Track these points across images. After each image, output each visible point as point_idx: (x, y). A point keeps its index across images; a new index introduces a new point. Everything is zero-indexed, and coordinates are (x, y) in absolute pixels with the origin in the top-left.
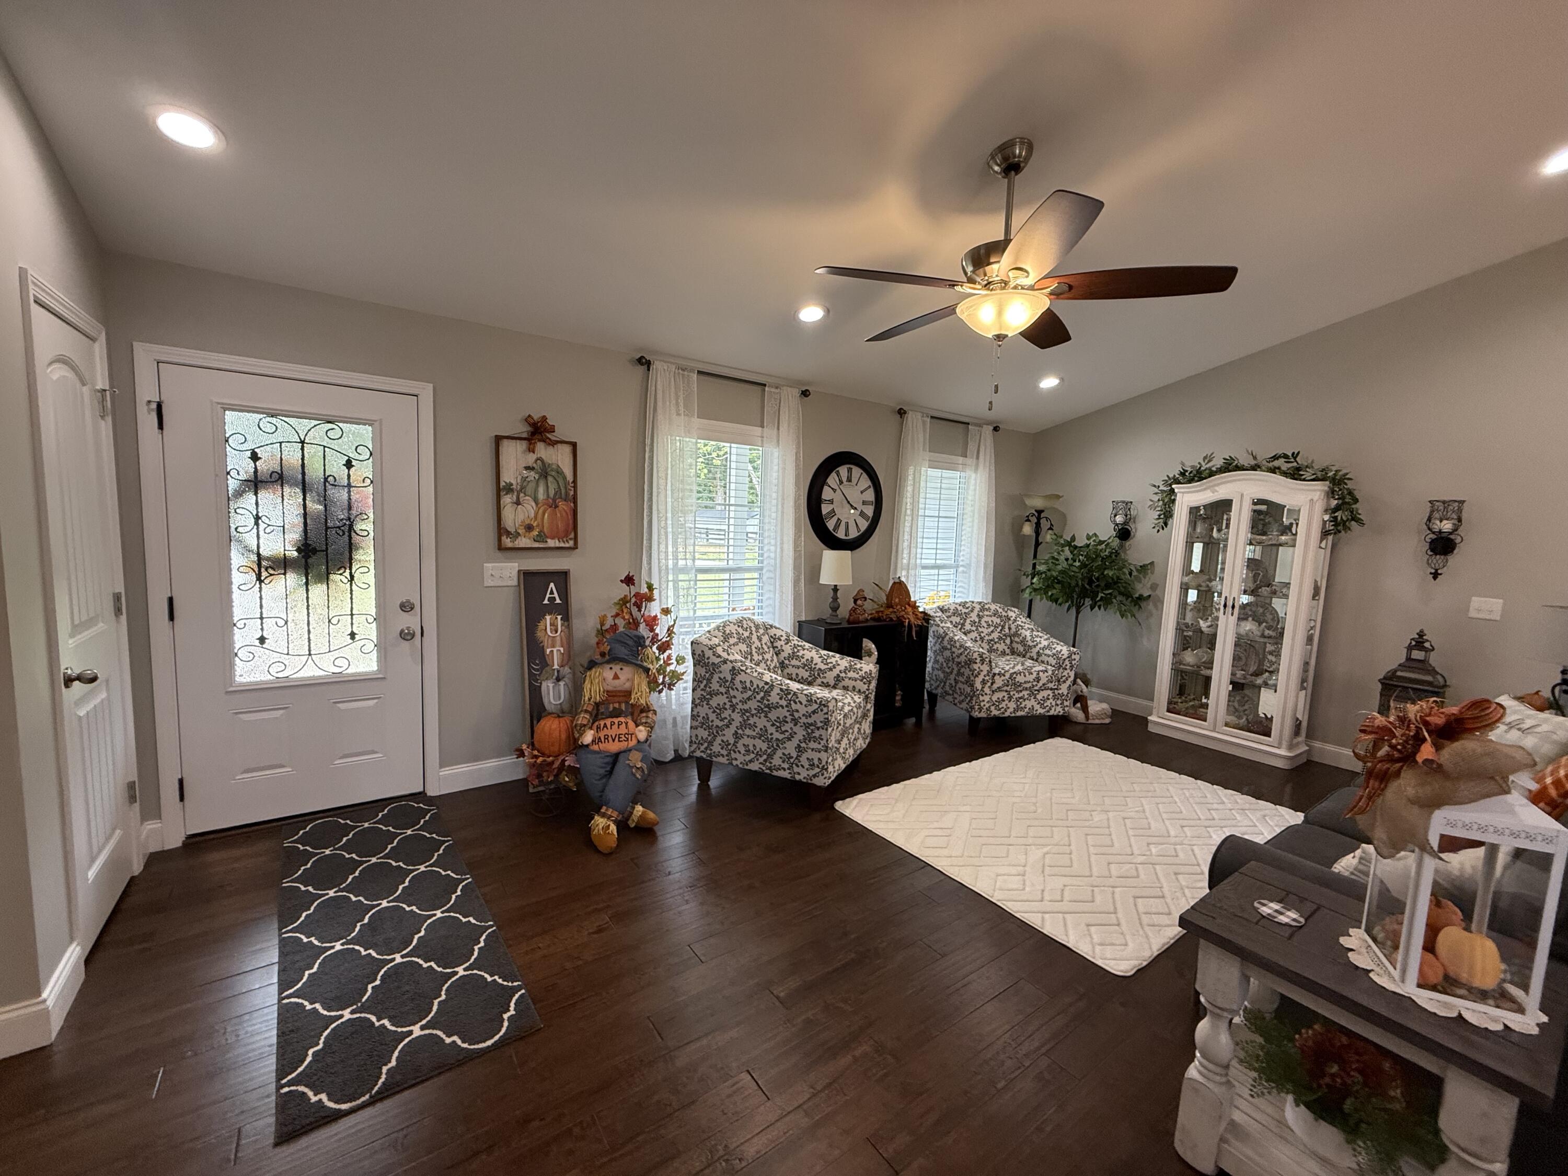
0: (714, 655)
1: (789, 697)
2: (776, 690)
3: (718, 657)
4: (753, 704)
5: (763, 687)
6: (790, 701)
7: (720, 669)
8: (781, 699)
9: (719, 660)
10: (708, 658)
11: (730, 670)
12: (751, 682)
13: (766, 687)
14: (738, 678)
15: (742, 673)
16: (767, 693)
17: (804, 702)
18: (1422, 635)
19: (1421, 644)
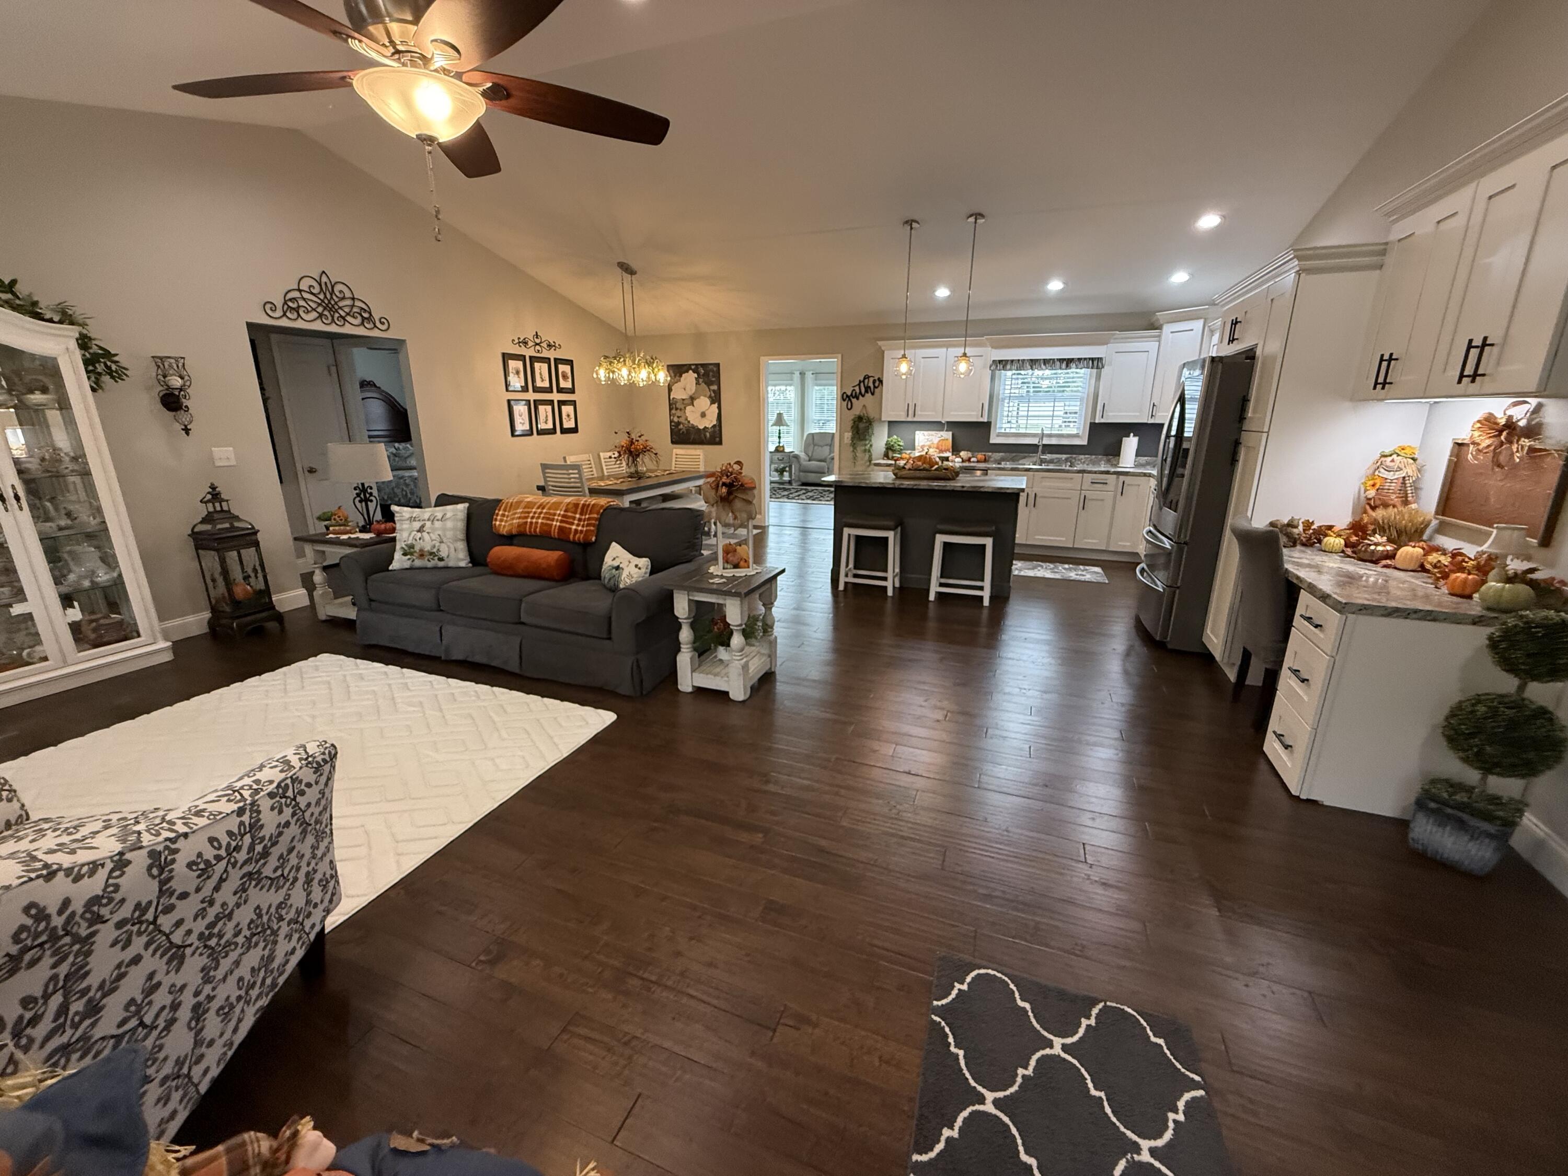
0: (78, 878)
1: (290, 793)
2: (265, 804)
3: (92, 873)
4: (226, 895)
5: (242, 823)
6: (294, 799)
7: (118, 897)
8: (280, 812)
9: (102, 874)
10: (66, 903)
11: (150, 868)
12: (212, 840)
13: (246, 818)
14: (180, 866)
15: (181, 843)
16: (256, 826)
17: (311, 779)
18: (213, 487)
19: (215, 495)
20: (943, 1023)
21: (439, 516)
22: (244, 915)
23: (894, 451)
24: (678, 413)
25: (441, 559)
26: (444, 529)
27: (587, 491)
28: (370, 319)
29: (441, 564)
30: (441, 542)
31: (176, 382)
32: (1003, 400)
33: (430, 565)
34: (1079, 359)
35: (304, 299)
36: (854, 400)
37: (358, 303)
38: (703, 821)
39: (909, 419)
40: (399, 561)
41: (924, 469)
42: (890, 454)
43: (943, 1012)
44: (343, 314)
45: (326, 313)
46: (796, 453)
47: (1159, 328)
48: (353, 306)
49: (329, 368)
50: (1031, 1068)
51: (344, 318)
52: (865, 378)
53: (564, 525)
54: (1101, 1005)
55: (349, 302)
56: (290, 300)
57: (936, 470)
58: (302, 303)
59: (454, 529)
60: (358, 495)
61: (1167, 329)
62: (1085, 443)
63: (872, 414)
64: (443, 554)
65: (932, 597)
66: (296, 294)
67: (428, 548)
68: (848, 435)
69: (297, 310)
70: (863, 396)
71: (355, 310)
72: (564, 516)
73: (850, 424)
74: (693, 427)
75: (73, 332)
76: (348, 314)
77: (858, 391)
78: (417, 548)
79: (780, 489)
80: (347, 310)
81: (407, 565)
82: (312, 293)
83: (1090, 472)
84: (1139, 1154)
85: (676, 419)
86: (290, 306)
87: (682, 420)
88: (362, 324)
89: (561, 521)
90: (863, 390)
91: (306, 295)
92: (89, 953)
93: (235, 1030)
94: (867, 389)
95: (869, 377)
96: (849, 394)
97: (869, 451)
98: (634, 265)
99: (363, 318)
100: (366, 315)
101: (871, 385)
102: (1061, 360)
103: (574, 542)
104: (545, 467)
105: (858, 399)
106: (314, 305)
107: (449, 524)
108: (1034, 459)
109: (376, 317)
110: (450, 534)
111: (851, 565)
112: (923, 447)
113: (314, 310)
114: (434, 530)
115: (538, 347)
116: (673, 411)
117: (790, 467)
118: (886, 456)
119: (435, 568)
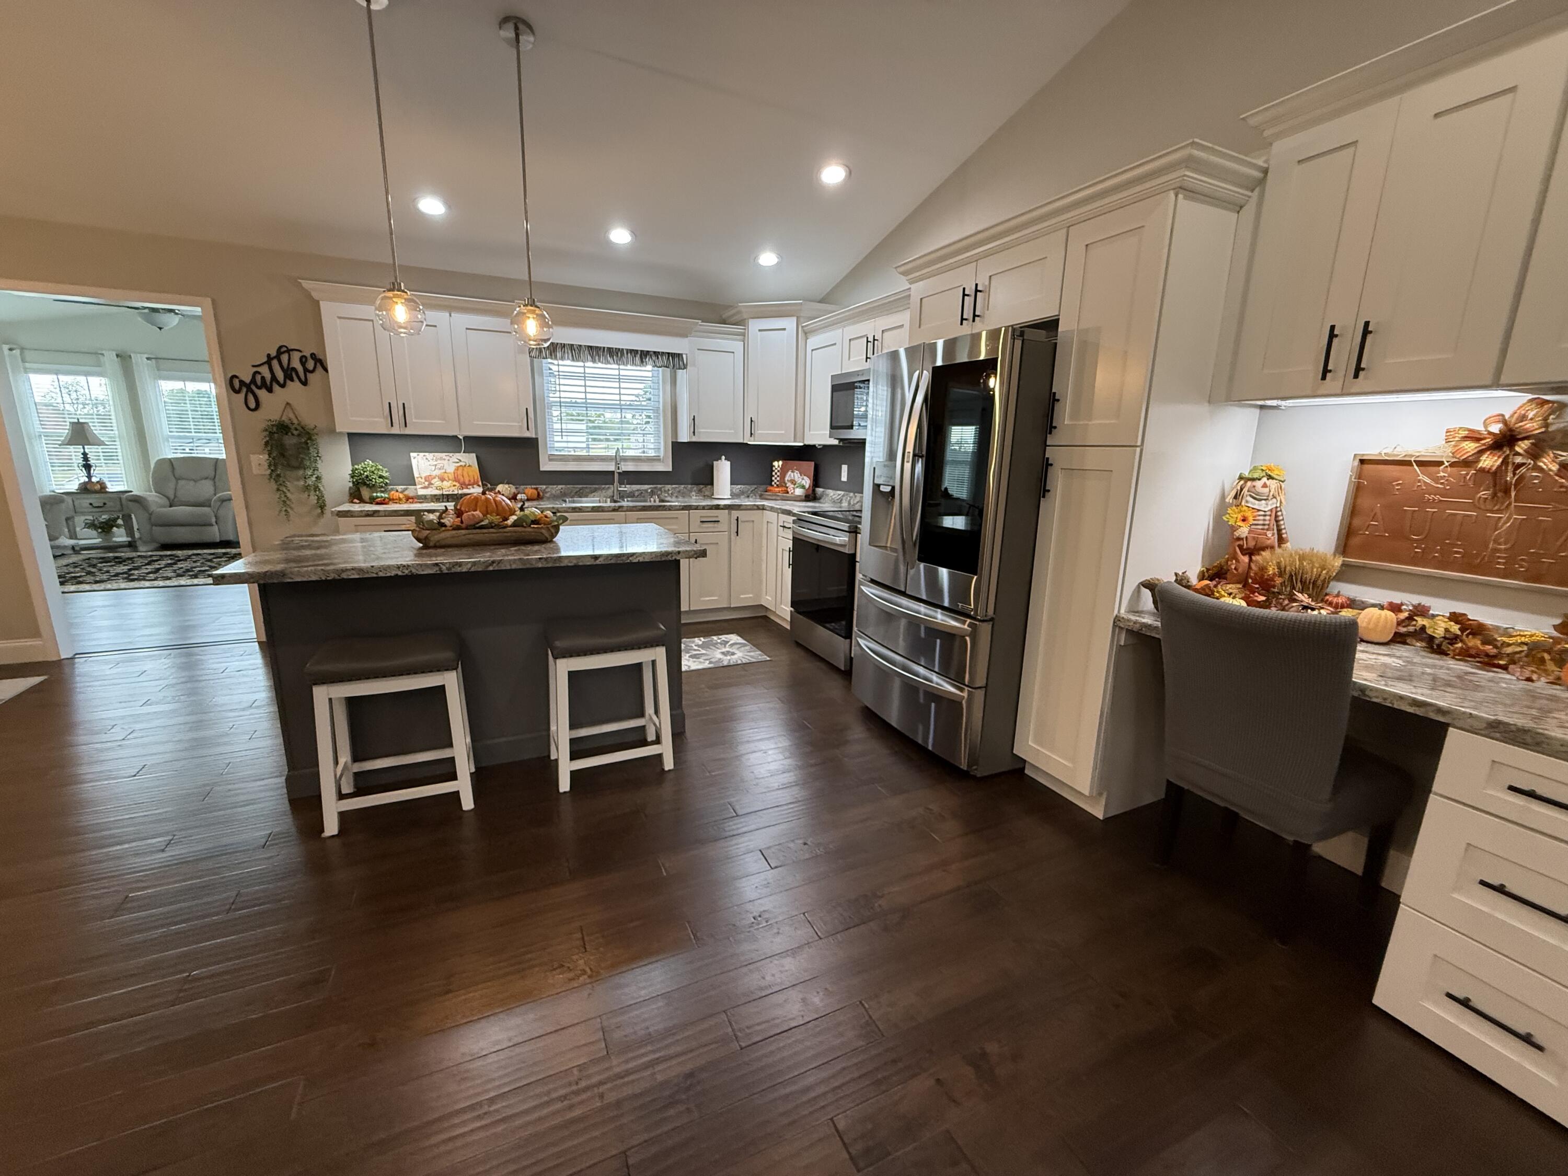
23: (372, 487)
32: (551, 406)
34: (656, 354)
36: (262, 394)
39: (395, 430)
41: (491, 526)
42: (365, 493)
46: (135, 493)
47: (741, 322)
52: (279, 352)
57: (515, 525)
61: (754, 325)
62: (669, 468)
63: (309, 420)
65: (564, 785)
68: (259, 461)
70: (283, 386)
73: (261, 439)
77: (268, 376)
79: (105, 560)
83: (697, 508)
90: (280, 376)
94: (290, 374)
95: (289, 351)
96: (247, 380)
97: (316, 488)
101: (296, 364)
102: (634, 352)
105: (270, 390)
108: (610, 492)
111: (345, 757)
112: (429, 479)
117: (127, 519)
118: (355, 495)
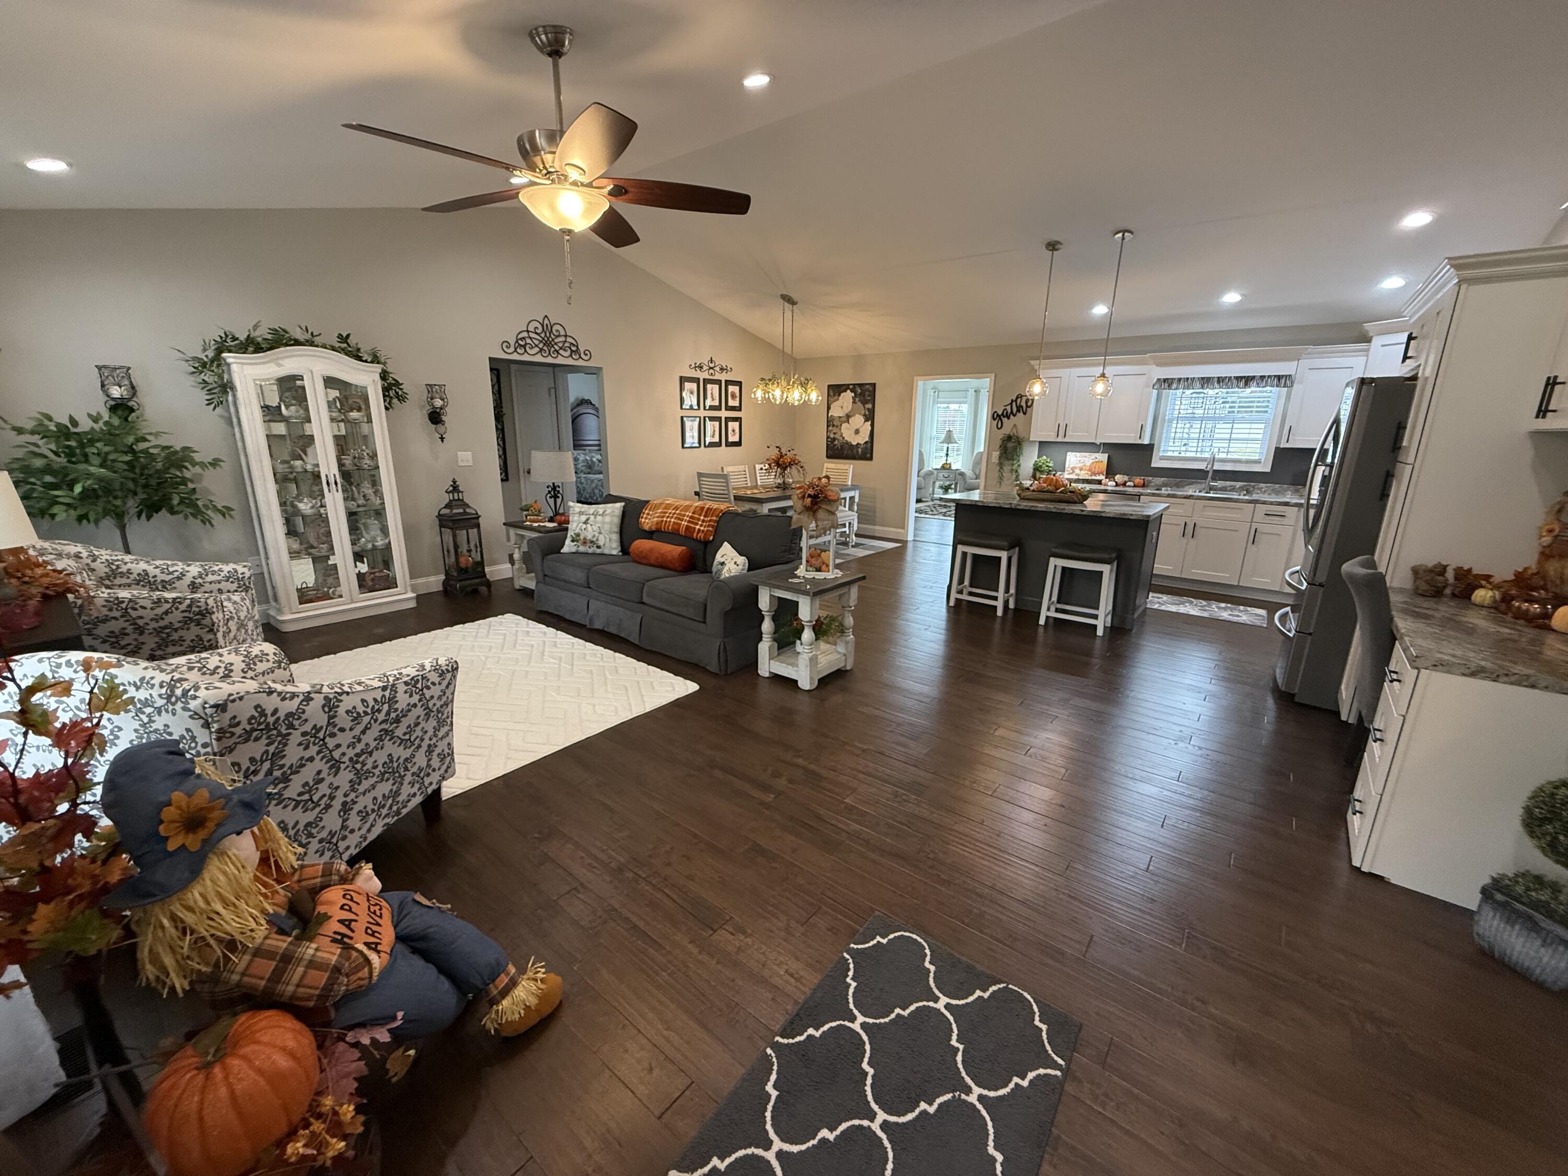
0: (284, 699)
1: (419, 686)
2: (401, 688)
3: (292, 698)
4: (370, 738)
5: (384, 696)
6: (422, 690)
7: (304, 717)
8: (411, 696)
9: (297, 701)
10: (276, 711)
11: (323, 706)
12: (363, 701)
13: (387, 693)
14: (341, 711)
15: (344, 697)
16: (392, 700)
17: (437, 680)
18: (454, 482)
19: (455, 488)
20: (851, 961)
21: (601, 511)
22: (381, 757)
23: (1042, 472)
24: (835, 430)
25: (599, 547)
26: (603, 523)
27: (732, 498)
28: (577, 351)
29: (599, 551)
30: (600, 533)
31: (438, 403)
32: (1171, 421)
33: (590, 551)
34: (1262, 377)
35: (531, 338)
36: (1005, 420)
37: (569, 340)
38: (731, 777)
39: (1059, 440)
40: (569, 547)
41: (1048, 491)
42: (1038, 475)
43: (855, 954)
44: (557, 348)
45: (545, 348)
46: (963, 470)
47: (1368, 340)
48: (565, 341)
49: (549, 389)
50: (908, 1011)
51: (557, 352)
52: (1017, 398)
53: (690, 525)
54: (1002, 986)
55: (562, 339)
56: (521, 339)
57: (1061, 492)
58: (528, 341)
59: (611, 523)
60: (549, 492)
61: (1377, 342)
62: (1268, 470)
63: (1022, 434)
64: (601, 543)
65: (1042, 621)
66: (525, 334)
67: (589, 537)
68: (996, 454)
69: (524, 346)
70: (1014, 415)
71: (567, 345)
72: (691, 517)
73: (999, 443)
74: (847, 443)
75: (378, 368)
76: (561, 348)
77: (1009, 411)
78: (582, 537)
79: (940, 506)
80: (560, 345)
81: (574, 550)
82: (536, 333)
83: (1264, 503)
84: (968, 1095)
85: (832, 436)
86: (520, 344)
87: (837, 436)
88: (571, 355)
89: (689, 522)
90: (1015, 410)
91: (532, 335)
92: (285, 745)
93: (369, 831)
94: (1019, 408)
95: (1022, 396)
96: (1000, 413)
97: (1017, 471)
98: (795, 297)
99: (572, 351)
100: (574, 349)
101: (1023, 404)
102: (1238, 379)
103: (696, 540)
104: (700, 475)
105: (1009, 418)
106: (537, 342)
107: (608, 519)
108: (1203, 486)
109: (582, 350)
110: (607, 527)
111: (966, 583)
112: (1073, 469)
113: (537, 346)
114: (595, 522)
115: (711, 371)
116: (830, 428)
117: (956, 484)
118: (1034, 477)
119: (593, 554)
